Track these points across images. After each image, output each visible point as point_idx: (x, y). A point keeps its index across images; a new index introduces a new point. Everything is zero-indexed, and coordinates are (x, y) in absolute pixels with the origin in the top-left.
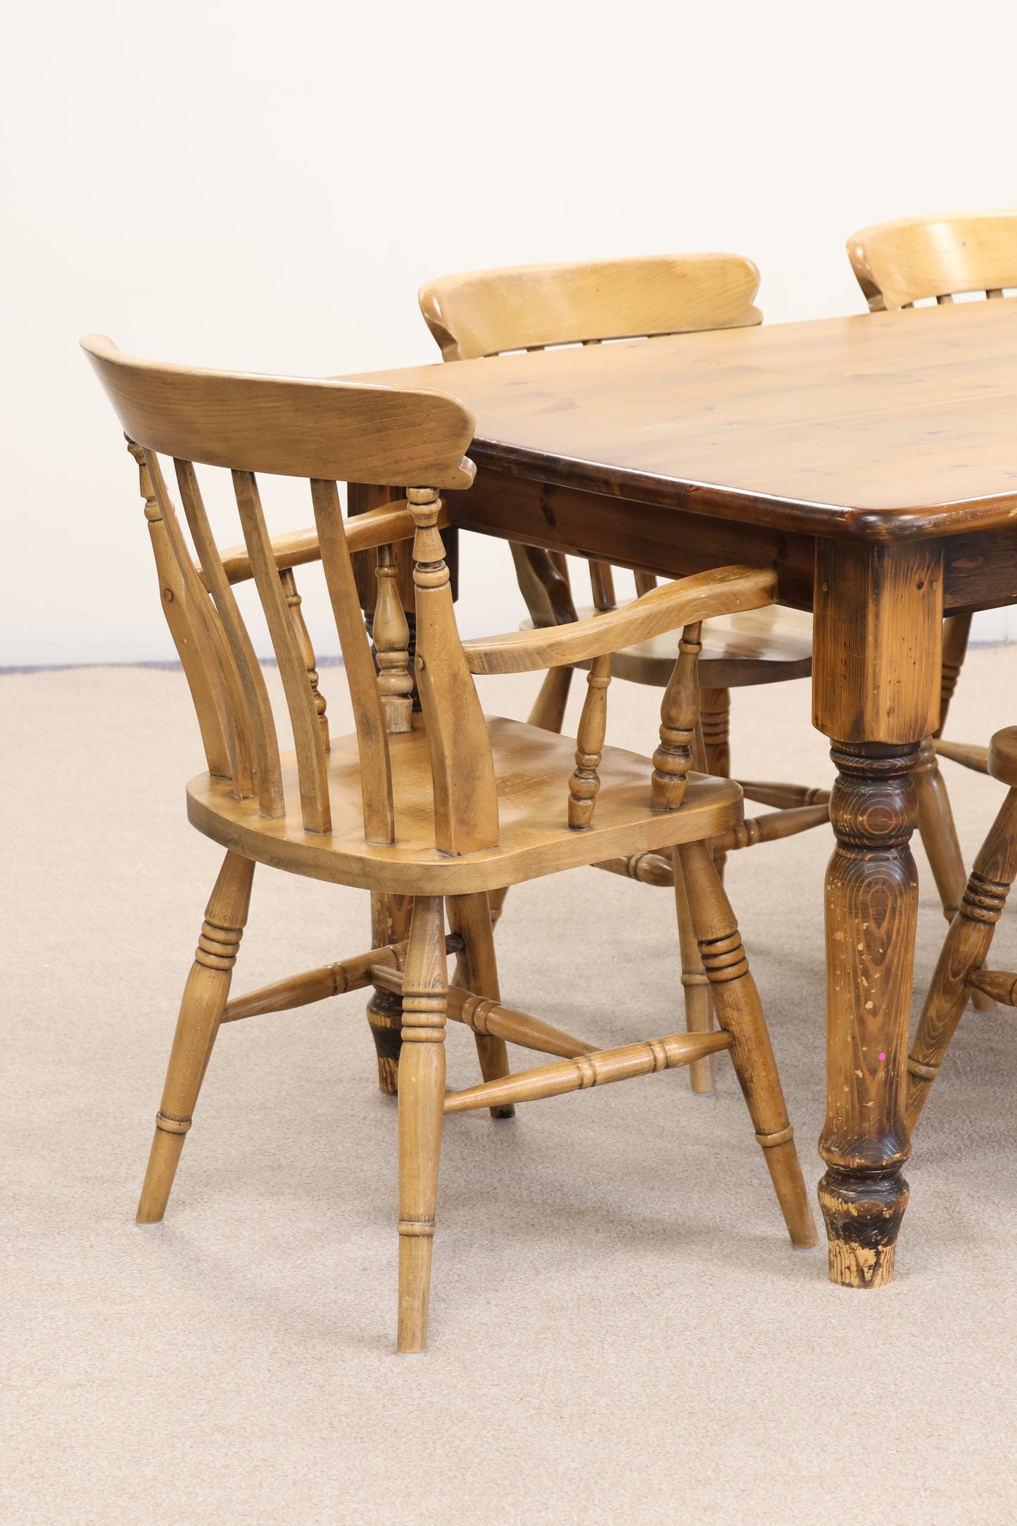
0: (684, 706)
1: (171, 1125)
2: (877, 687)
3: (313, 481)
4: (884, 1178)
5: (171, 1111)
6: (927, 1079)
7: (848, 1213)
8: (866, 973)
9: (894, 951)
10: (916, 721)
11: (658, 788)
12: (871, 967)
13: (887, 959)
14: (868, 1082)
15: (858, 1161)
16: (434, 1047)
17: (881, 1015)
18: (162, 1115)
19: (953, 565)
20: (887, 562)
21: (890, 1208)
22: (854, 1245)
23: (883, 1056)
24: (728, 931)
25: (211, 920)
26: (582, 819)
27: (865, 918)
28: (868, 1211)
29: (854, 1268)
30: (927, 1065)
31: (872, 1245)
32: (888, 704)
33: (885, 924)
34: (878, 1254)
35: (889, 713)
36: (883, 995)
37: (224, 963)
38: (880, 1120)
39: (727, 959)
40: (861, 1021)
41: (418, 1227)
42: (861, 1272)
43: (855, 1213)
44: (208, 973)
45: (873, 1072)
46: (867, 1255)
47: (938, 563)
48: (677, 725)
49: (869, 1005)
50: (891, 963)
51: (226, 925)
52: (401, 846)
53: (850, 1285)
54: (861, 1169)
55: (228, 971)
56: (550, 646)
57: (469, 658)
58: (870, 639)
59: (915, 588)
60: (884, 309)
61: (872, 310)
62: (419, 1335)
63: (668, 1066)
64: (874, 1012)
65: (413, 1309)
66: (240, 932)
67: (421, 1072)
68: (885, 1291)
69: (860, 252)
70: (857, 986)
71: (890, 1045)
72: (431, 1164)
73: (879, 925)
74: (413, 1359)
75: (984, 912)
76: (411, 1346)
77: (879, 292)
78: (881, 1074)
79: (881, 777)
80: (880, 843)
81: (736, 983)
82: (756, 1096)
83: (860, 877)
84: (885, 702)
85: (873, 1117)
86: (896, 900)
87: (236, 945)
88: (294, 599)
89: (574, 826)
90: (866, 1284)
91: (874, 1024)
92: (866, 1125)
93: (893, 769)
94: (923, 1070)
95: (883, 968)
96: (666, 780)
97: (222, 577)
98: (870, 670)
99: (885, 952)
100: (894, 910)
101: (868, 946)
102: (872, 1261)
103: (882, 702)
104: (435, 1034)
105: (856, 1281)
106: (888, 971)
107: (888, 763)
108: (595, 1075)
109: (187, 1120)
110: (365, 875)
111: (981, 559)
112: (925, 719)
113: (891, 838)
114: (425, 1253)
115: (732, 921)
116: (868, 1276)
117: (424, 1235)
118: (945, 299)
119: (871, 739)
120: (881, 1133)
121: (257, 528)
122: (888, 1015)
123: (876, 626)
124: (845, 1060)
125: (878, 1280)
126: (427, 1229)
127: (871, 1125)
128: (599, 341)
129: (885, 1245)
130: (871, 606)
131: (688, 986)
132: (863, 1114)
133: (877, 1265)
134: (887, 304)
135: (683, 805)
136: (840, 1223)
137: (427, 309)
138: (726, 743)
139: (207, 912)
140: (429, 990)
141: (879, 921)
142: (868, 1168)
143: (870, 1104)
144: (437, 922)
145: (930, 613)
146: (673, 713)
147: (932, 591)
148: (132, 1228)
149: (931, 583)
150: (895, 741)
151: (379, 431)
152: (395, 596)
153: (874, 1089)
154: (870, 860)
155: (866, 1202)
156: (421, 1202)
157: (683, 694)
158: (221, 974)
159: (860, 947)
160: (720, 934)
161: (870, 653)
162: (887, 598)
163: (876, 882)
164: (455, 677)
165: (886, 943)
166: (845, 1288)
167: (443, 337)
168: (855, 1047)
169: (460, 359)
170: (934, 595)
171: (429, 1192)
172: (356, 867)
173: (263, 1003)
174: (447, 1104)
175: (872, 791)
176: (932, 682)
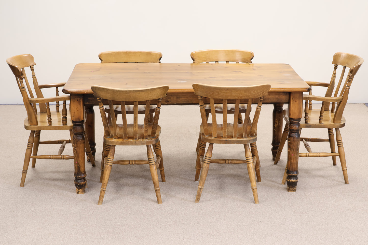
2: (71, 113)
4: (79, 179)
8: (74, 151)
9: (77, 149)
10: (78, 118)
13: (76, 150)
15: (75, 176)
19: (89, 98)
20: (72, 96)
21: (79, 183)
23: (77, 163)
31: (78, 188)
32: (73, 115)
34: (79, 190)
36: (76, 154)
38: (77, 172)
41: (24, 172)
47: (81, 97)
48: (63, 114)
50: (77, 150)
59: (77, 101)
64: (75, 156)
71: (78, 161)
77: (194, 60)
78: (77, 165)
86: (77, 142)
90: (78, 193)
91: (75, 158)
93: (76, 124)
96: (63, 121)
99: (76, 149)
100: (76, 143)
101: (74, 147)
102: (78, 190)
108: (52, 158)
111: (94, 99)
112: (80, 119)
113: (76, 133)
116: (78, 192)
122: (77, 157)
125: (79, 193)
133: (79, 191)
136: (76, 184)
141: (75, 144)
143: (76, 169)
145: (80, 104)
149: (80, 100)
150: (74, 120)
153: (76, 167)
154: (75, 136)
163: (74, 139)
165: (76, 147)
166: (76, 193)
170: (81, 102)
174: (31, 157)
175: (77, 127)
176: (81, 113)
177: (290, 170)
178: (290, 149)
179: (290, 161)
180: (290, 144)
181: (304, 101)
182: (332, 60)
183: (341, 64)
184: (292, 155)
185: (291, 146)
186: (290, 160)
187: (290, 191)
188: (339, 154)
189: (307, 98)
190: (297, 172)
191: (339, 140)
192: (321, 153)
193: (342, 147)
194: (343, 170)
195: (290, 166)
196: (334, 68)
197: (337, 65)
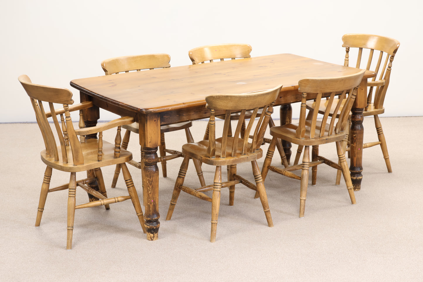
0: (118, 140)
1: (40, 210)
2: (147, 138)
3: (49, 103)
4: (154, 222)
5: (40, 207)
6: (174, 205)
7: (148, 228)
8: (149, 187)
9: (154, 183)
10: (156, 144)
11: (115, 154)
12: (150, 186)
14: (150, 205)
15: (149, 219)
16: (73, 198)
17: (152, 194)
18: (38, 208)
19: (164, 117)
20: (148, 117)
21: (155, 227)
22: (150, 233)
23: (152, 201)
24: (129, 179)
25: (46, 175)
26: (100, 159)
27: (148, 177)
28: (151, 227)
29: (150, 237)
30: (174, 202)
31: (153, 233)
33: (151, 178)
34: (154, 235)
35: (150, 142)
36: (152, 190)
37: (48, 182)
38: (153, 212)
39: (129, 183)
40: (148, 195)
41: (70, 228)
42: (151, 238)
43: (149, 228)
44: (45, 184)
45: (151, 203)
46: (152, 235)
47: (158, 117)
48: (117, 143)
49: (150, 192)
50: (153, 185)
51: (47, 176)
52: (68, 164)
53: (149, 240)
54: (149, 220)
55: (49, 184)
56: (89, 131)
57: (76, 133)
58: (146, 130)
59: (154, 122)
60: (195, 64)
61: (193, 64)
62: (70, 246)
63: (118, 202)
64: (150, 193)
65: (69, 242)
66: (51, 177)
67: (71, 202)
68: (155, 241)
69: (191, 53)
70: (147, 188)
71: (154, 199)
72: (72, 218)
73: (150, 179)
74: (69, 250)
75: (182, 176)
76: (68, 248)
77: (194, 61)
78: (152, 204)
79: (150, 153)
80: (150, 164)
81: (131, 188)
82: (135, 207)
83: (147, 170)
84: (149, 141)
85: (151, 211)
86: (153, 174)
87: (50, 179)
88: (63, 119)
89: (99, 161)
90: (152, 240)
91: (151, 195)
92: (150, 213)
93: (152, 152)
94: (173, 203)
95: (151, 186)
96: (116, 153)
97: (45, 117)
98: (146, 135)
99: (152, 183)
100: (153, 176)
101: (149, 182)
102: (153, 236)
103: (148, 141)
104: (73, 195)
105: (150, 239)
106: (153, 186)
107: (150, 151)
108: (104, 203)
109: (43, 209)
110: (61, 168)
111: (169, 116)
112: (157, 143)
113: (152, 163)
114: (71, 233)
115: (130, 176)
116: (152, 238)
117: (71, 230)
118: (211, 61)
119: (147, 147)
120: (153, 214)
121: (42, 110)
122: (153, 194)
123: (147, 128)
124: (146, 201)
125: (154, 239)
126: (71, 228)
127: (151, 213)
128: (140, 70)
129: (155, 233)
130: (146, 124)
131: (143, 187)
132: (150, 210)
133: (154, 237)
134: (196, 63)
135: (119, 157)
136: (147, 229)
137: (102, 65)
138: (164, 142)
139: (45, 174)
140: (72, 188)
141: (150, 177)
142: (151, 220)
143: (151, 209)
144: (74, 177)
145: (157, 125)
146: (116, 141)
147: (157, 122)
148: (34, 227)
149: (157, 120)
150: (151, 147)
151: (57, 95)
152: (82, 118)
153: (151, 206)
154: (149, 167)
155: (151, 226)
156: (70, 224)
157: (118, 138)
158: (48, 184)
159: (148, 182)
160: (128, 179)
161: (146, 132)
162: (148, 123)
163: (150, 171)
164: (73, 136)
166: (148, 240)
167: (105, 70)
168: (148, 199)
169: (108, 75)
170: (158, 122)
171: (72, 222)
172: (60, 167)
173: (57, 189)
174: (76, 207)
175: (149, 155)
176: (158, 137)
177: (356, 166)
178: (357, 143)
179: (356, 157)
180: (356, 137)
181: (369, 88)
182: (342, 43)
183: (355, 46)
184: (359, 149)
185: (357, 140)
186: (356, 155)
187: (356, 189)
188: (380, 142)
189: (369, 84)
190: (361, 169)
191: (379, 127)
192: (367, 143)
193: (382, 134)
194: (385, 159)
195: (356, 162)
196: (346, 51)
197: (349, 48)
